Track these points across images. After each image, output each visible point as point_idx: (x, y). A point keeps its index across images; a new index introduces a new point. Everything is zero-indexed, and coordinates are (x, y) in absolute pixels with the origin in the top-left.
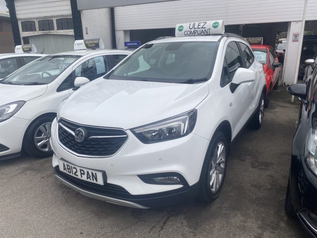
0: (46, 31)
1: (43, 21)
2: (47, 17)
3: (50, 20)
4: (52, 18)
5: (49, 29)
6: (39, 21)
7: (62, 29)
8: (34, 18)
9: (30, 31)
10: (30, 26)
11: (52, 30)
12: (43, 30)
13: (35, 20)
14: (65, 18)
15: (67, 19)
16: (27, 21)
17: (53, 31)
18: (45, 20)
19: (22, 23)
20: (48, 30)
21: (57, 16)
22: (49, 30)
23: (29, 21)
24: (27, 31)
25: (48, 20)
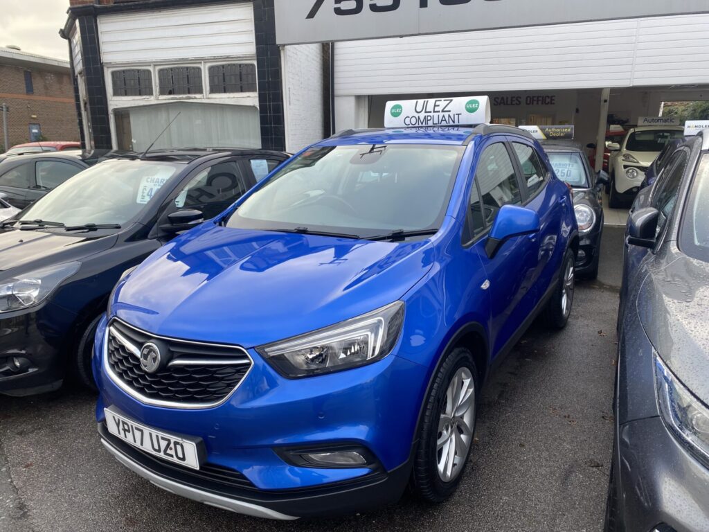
0: (180, 93)
1: (172, 69)
2: (187, 59)
3: (194, 68)
4: (201, 63)
5: (189, 89)
6: (161, 71)
7: (225, 92)
8: (148, 64)
9: (136, 95)
10: (137, 81)
11: (195, 93)
12: (170, 93)
13: (151, 69)
14: (234, 65)
15: (240, 65)
16: (129, 70)
17: (198, 96)
18: (178, 68)
19: (113, 74)
20: (184, 93)
21: (215, 59)
22: (189, 93)
23: (133, 70)
24: (126, 94)
25: (187, 68)
